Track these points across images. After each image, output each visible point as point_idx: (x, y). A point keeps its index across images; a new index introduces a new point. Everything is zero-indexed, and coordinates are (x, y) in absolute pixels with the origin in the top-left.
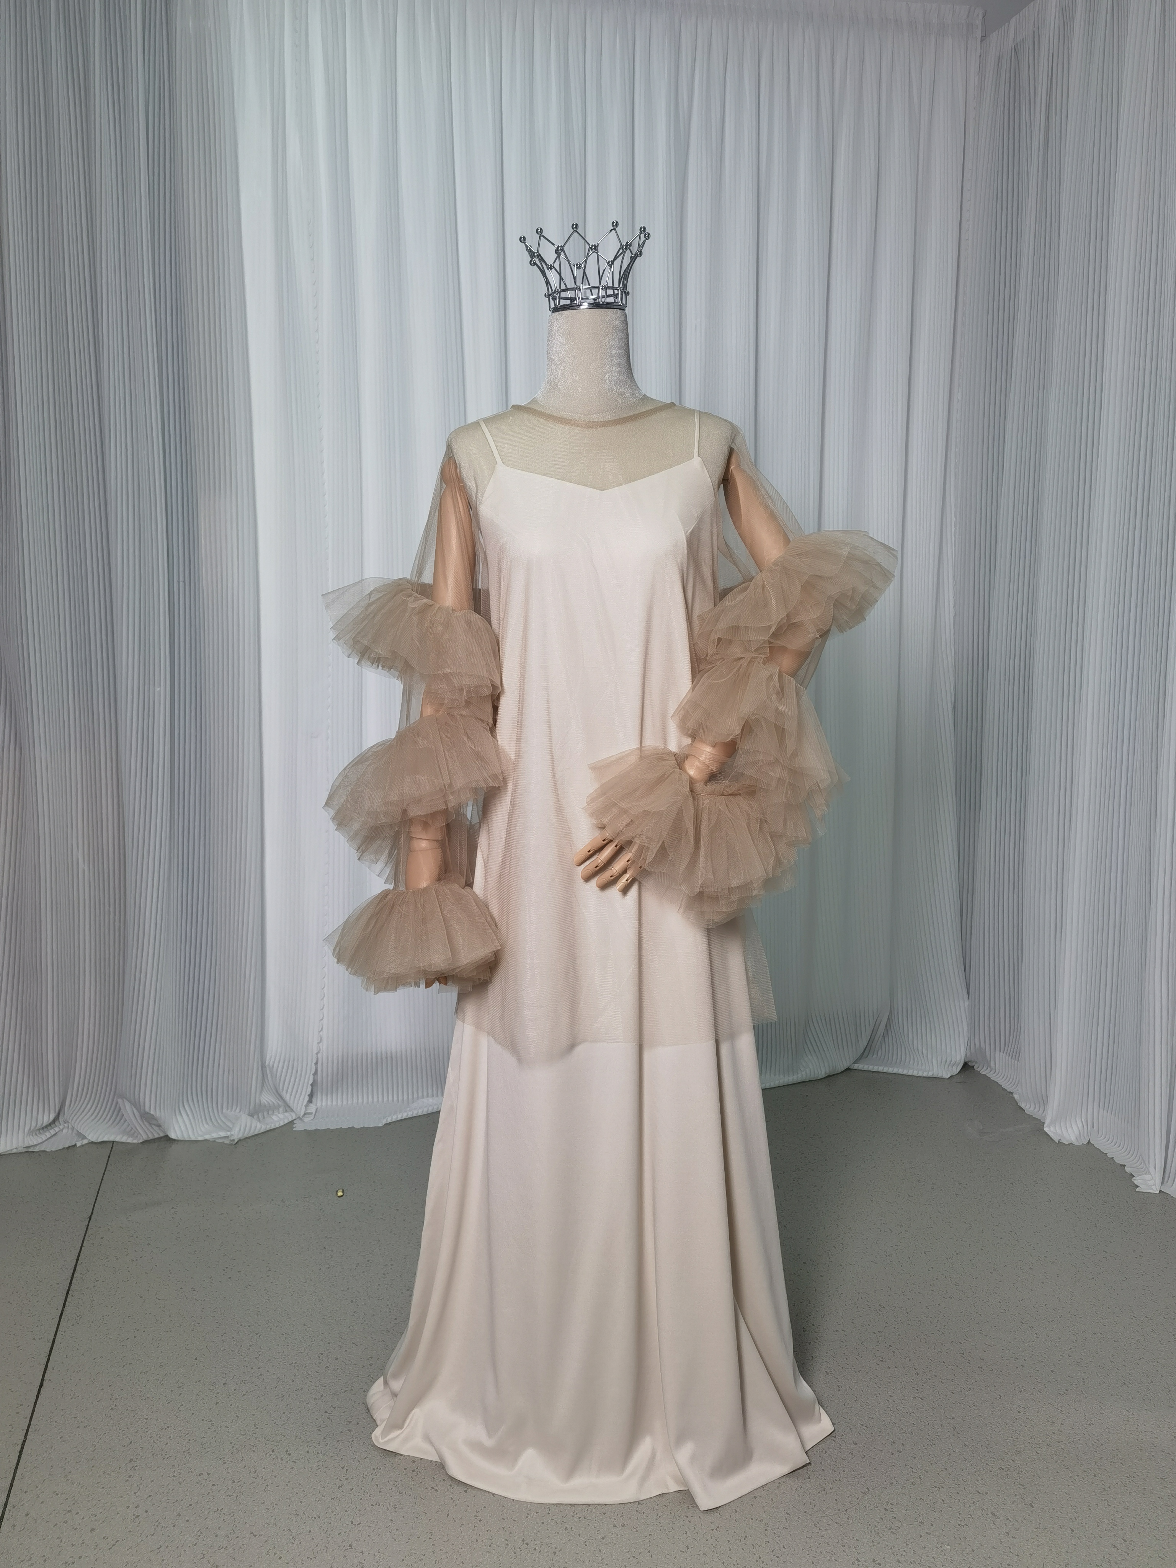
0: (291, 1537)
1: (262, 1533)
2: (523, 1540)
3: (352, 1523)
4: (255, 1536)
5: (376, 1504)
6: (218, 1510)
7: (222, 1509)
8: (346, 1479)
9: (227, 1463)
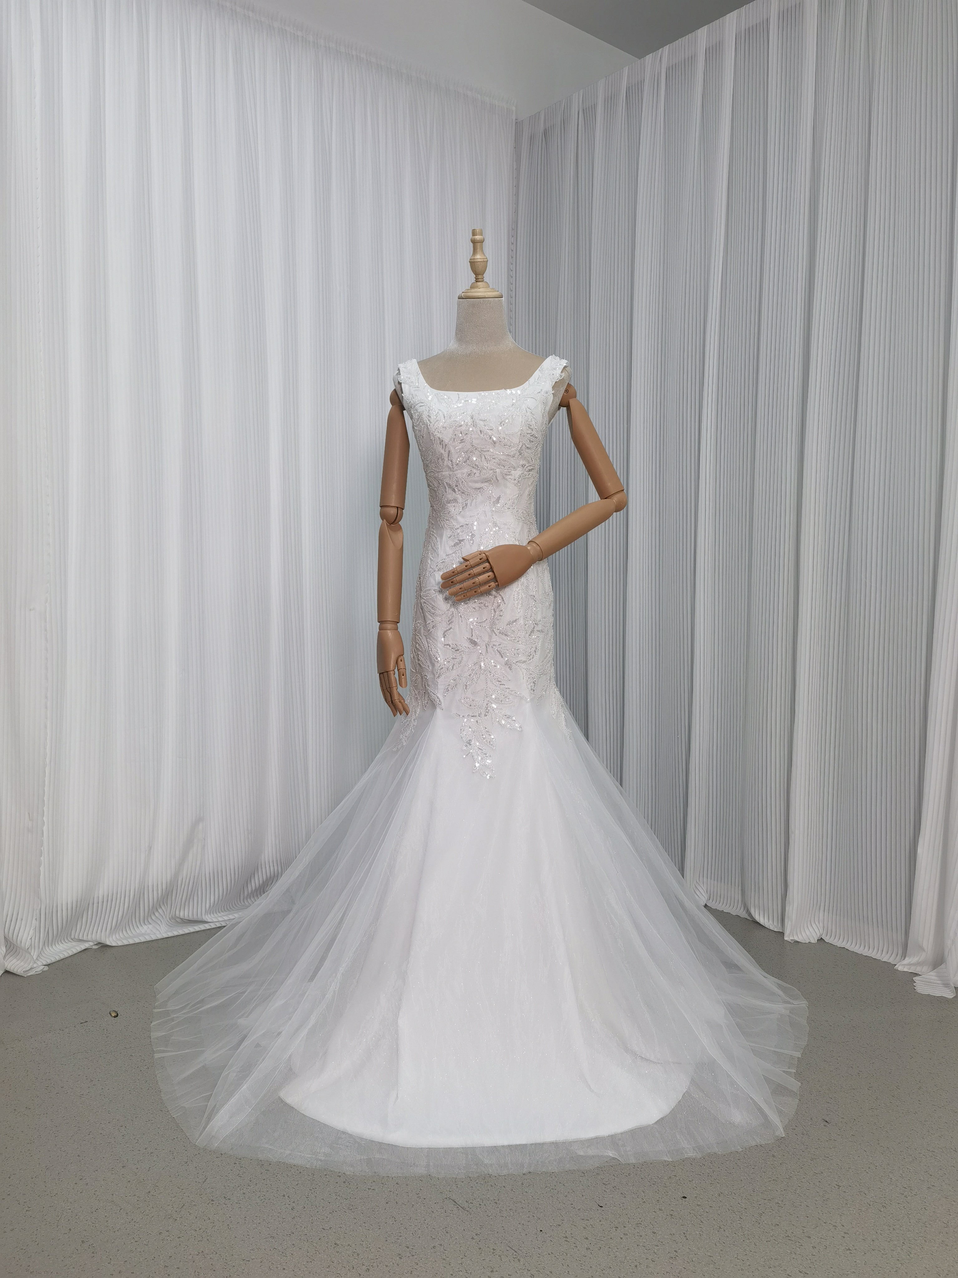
0: (281, 1253)
1: (253, 1257)
2: (467, 1201)
3: (324, 1229)
4: (249, 1261)
5: (333, 1212)
6: (199, 1253)
7: (202, 1252)
8: (294, 1202)
9: (178, 1219)
